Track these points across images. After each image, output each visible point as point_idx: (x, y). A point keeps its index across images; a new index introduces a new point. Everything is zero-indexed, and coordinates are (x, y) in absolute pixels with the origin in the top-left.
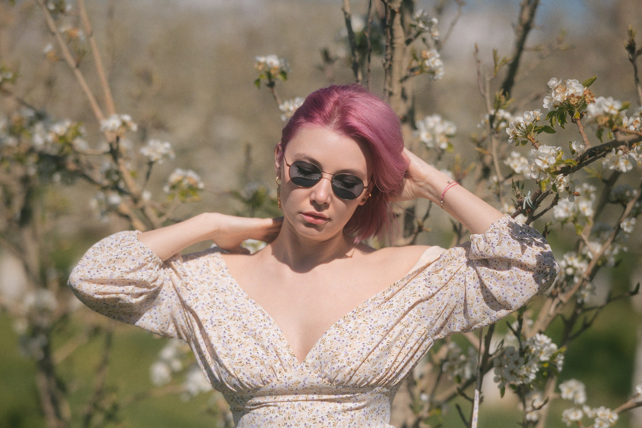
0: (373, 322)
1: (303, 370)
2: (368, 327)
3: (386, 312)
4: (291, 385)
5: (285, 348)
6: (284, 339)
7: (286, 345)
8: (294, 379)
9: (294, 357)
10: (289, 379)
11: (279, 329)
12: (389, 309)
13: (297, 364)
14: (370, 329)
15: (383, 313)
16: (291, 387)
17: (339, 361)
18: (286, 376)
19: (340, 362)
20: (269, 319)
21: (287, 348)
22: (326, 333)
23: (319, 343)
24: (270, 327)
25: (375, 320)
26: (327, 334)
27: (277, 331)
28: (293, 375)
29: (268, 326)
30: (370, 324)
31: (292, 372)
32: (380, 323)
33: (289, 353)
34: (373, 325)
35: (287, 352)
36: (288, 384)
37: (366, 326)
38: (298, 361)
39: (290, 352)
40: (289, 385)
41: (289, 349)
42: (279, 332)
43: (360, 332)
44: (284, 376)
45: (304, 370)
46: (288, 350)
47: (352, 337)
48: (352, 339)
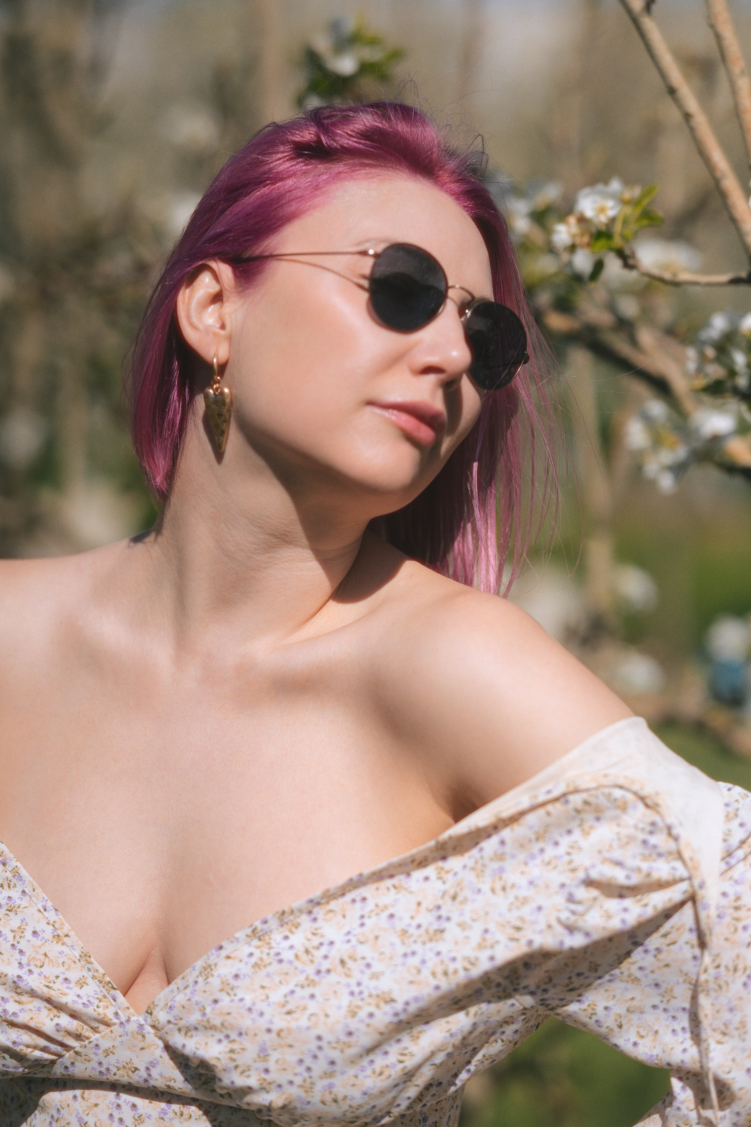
0: (368, 972)
1: (144, 1036)
2: (348, 985)
3: (414, 953)
4: (114, 1070)
5: (79, 965)
6: (67, 936)
7: (77, 954)
8: (123, 1055)
9: (113, 992)
10: (107, 1053)
11: (49, 904)
12: (429, 945)
13: (127, 1012)
14: (352, 993)
15: (405, 955)
16: (115, 1074)
17: (236, 1067)
18: (97, 1045)
19: (239, 1070)
20: (21, 878)
21: (83, 963)
22: (221, 948)
23: (196, 973)
24: (24, 903)
25: (377, 967)
26: (224, 953)
27: (45, 913)
28: (116, 1044)
29: (18, 902)
30: (357, 976)
31: (113, 1035)
32: (385, 984)
33: (94, 977)
34: (366, 981)
35: (88, 975)
36: (105, 1066)
37: (344, 980)
38: (128, 1005)
39: (96, 974)
40: (108, 1069)
41: (90, 966)
42: (51, 915)
43: (319, 997)
44: (92, 1045)
45: (147, 1036)
46: (89, 970)
47: (288, 1008)
48: (289, 1013)
